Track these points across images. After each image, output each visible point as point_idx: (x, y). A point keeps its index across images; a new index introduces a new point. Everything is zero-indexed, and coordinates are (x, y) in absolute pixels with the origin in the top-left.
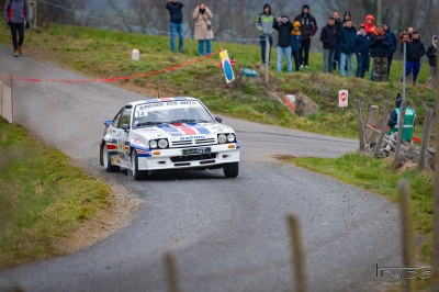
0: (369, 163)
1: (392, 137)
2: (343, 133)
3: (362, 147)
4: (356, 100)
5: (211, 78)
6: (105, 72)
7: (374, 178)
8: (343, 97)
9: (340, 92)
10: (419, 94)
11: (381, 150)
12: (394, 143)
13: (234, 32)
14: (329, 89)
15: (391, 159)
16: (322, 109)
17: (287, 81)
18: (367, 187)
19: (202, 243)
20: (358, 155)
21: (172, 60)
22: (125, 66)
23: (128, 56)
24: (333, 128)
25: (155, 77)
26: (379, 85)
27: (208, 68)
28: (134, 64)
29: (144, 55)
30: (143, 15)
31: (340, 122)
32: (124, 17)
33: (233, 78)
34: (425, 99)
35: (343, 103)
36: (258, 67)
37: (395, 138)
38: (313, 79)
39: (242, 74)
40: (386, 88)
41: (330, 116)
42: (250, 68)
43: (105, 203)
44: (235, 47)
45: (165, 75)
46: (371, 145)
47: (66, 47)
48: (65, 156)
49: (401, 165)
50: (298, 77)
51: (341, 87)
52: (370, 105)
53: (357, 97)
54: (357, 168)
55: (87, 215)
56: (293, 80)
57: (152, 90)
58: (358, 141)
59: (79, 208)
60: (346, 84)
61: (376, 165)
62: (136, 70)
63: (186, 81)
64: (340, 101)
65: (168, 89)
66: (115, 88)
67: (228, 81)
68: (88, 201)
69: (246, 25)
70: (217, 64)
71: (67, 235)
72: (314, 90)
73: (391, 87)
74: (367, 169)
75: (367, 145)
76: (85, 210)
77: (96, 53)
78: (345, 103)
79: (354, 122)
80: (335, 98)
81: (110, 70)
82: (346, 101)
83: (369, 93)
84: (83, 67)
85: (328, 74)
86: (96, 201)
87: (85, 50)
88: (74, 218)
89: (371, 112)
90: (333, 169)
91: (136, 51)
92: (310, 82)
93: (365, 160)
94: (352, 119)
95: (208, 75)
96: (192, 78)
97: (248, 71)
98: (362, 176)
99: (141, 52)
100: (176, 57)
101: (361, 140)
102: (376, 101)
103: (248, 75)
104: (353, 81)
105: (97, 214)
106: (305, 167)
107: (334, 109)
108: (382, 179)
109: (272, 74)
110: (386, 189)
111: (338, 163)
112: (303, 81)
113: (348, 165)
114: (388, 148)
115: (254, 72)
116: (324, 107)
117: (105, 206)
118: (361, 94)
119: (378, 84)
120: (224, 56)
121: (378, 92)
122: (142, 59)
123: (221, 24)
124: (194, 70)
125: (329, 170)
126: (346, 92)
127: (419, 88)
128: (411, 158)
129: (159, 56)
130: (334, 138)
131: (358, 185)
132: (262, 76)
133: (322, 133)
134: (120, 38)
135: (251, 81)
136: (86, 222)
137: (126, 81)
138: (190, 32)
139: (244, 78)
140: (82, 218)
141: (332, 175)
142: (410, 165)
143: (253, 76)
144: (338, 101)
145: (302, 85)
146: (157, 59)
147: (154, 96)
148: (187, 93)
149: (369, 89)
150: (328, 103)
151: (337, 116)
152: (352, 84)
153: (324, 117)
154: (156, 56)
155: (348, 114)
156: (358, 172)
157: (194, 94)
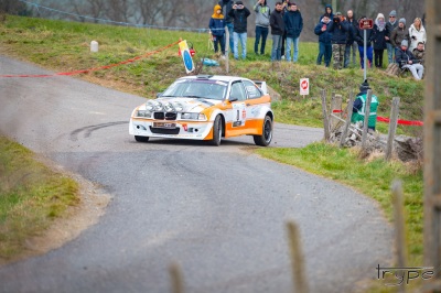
0: (335, 153)
1: (357, 126)
2: (305, 122)
3: (327, 137)
4: (317, 88)
5: (171, 69)
6: (64, 64)
7: (342, 168)
8: (304, 85)
9: (302, 81)
10: (380, 81)
11: (347, 139)
12: (360, 132)
13: (188, 20)
14: (290, 78)
15: (356, 149)
16: (283, 97)
17: (248, 71)
18: (336, 178)
19: (176, 240)
20: (323, 145)
21: (131, 51)
22: (84, 57)
23: (87, 47)
24: (295, 116)
25: (114, 69)
26: (341, 72)
27: (168, 58)
28: (94, 56)
29: (103, 46)
30: (95, 4)
31: (302, 110)
32: (76, 6)
33: (194, 68)
34: (386, 85)
35: (304, 92)
36: (218, 57)
37: (361, 127)
38: (273, 68)
39: (202, 64)
40: (347, 75)
41: (291, 105)
42: (209, 57)
43: (74, 199)
44: (192, 36)
45: (124, 66)
46: (336, 135)
47: (24, 39)
48: (27, 151)
49: (367, 155)
50: (258, 66)
51: (302, 75)
52: (334, 94)
53: (318, 85)
54: (323, 158)
55: (57, 212)
56: (253, 69)
57: (112, 82)
58: (322, 130)
59: (49, 205)
60: (306, 72)
61: (342, 155)
62: (96, 61)
63: (146, 72)
64: (301, 89)
65: (128, 80)
66: (75, 81)
67: (188, 72)
68: (57, 197)
69: (199, 12)
70: (176, 54)
71: (39, 233)
72: (274, 79)
73: (353, 74)
74: (334, 159)
75: (332, 135)
76: (54, 207)
77: (55, 45)
78: (307, 92)
79: (316, 111)
80: (297, 86)
81: (69, 63)
82: (308, 89)
83: (331, 81)
84: (42, 59)
86: (64, 197)
87: (42, 42)
88: (44, 216)
89: (335, 101)
90: (298, 159)
91: (94, 43)
92: (271, 72)
93: (331, 150)
94: (313, 108)
95: (167, 65)
96: (152, 69)
97: (209, 61)
98: (328, 167)
99: (100, 43)
100: (135, 48)
101: (326, 129)
102: (339, 89)
103: (208, 65)
104: (314, 69)
105: (66, 211)
106: (270, 157)
107: (295, 97)
108: (350, 168)
109: (233, 63)
110: (356, 179)
111: (303, 153)
112: (263, 70)
113: (314, 155)
114: (353, 137)
115: (214, 62)
116: (285, 96)
117: (74, 203)
118: (322, 82)
119: (339, 71)
120: (184, 46)
121: (339, 80)
122: (100, 50)
123: (174, 11)
124: (153, 61)
125: (295, 161)
126: (307, 80)
127: (380, 74)
128: (378, 148)
129: (117, 46)
130: (297, 127)
131: (326, 176)
132: (222, 65)
133: (285, 122)
134: (77, 30)
135: (212, 70)
136: (56, 220)
137: (86, 73)
138: (142, 19)
139: (204, 68)
140: (52, 215)
141: (298, 165)
142: (376, 154)
143: (213, 65)
144: (299, 89)
145: (263, 74)
146: (116, 50)
147: (114, 88)
148: (146, 84)
149: (330, 77)
150: (289, 91)
151: (299, 104)
152: (313, 72)
153: (286, 106)
154: (115, 47)
155: (310, 103)
156: (324, 162)
157: (155, 85)
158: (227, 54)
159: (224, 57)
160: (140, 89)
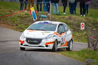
2: (82, 41)
3: (89, 46)
4: (88, 27)
5: (27, 19)
8: (82, 26)
9: (81, 24)
14: (77, 23)
16: (74, 31)
17: (59, 20)
20: (87, 50)
21: (11, 12)
24: (79, 39)
25: (3, 19)
27: (26, 14)
31: (81, 36)
33: (36, 18)
35: (82, 28)
36: (47, 14)
38: (70, 18)
39: (40, 17)
41: (77, 34)
42: (43, 14)
45: (8, 18)
50: (63, 18)
51: (82, 21)
53: (88, 25)
54: (86, 55)
56: (61, 19)
57: (2, 24)
58: (87, 44)
60: (83, 20)
61: (94, 54)
63: (16, 20)
64: (81, 27)
65: (9, 24)
67: (34, 20)
70: (29, 13)
72: (70, 23)
75: (91, 45)
78: (84, 28)
80: (79, 26)
82: (84, 27)
85: (76, 16)
89: (93, 32)
92: (69, 20)
93: (90, 52)
94: (86, 35)
95: (26, 17)
96: (19, 19)
97: (43, 16)
100: (13, 11)
102: (97, 27)
103: (43, 17)
104: (87, 19)
106: (65, 55)
107: (79, 31)
109: (53, 17)
111: (78, 53)
112: (66, 20)
115: (45, 16)
118: (90, 24)
120: (33, 9)
124: (20, 16)
125: (75, 56)
126: (84, 23)
130: (79, 43)
139: (41, 19)
143: (45, 17)
144: (80, 27)
145: (65, 21)
146: (5, 11)
147: (3, 27)
148: (17, 25)
149: (94, 22)
150: (76, 28)
151: (80, 34)
152: (86, 20)
153: (75, 34)
154: (4, 10)
155: (85, 33)
156: (87, 56)
157: (20, 25)
158: (50, 13)
159: (49, 14)
160: (14, 27)
